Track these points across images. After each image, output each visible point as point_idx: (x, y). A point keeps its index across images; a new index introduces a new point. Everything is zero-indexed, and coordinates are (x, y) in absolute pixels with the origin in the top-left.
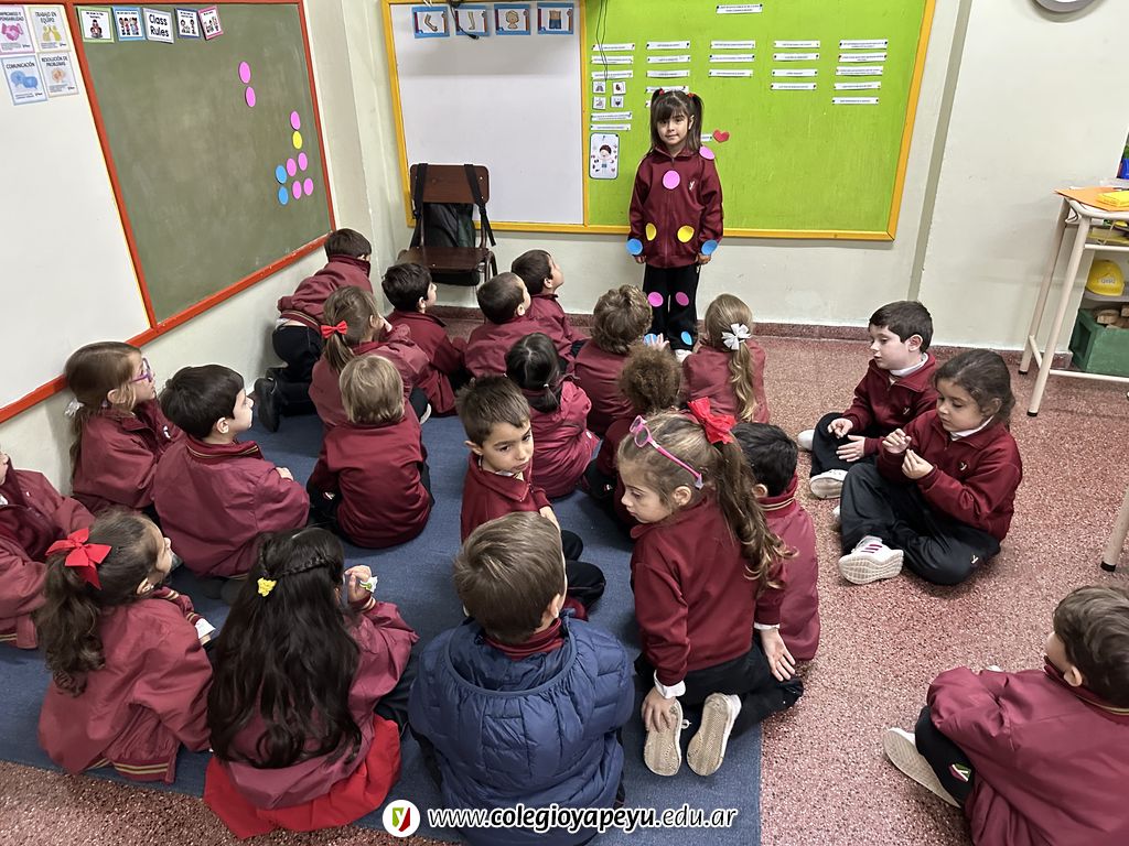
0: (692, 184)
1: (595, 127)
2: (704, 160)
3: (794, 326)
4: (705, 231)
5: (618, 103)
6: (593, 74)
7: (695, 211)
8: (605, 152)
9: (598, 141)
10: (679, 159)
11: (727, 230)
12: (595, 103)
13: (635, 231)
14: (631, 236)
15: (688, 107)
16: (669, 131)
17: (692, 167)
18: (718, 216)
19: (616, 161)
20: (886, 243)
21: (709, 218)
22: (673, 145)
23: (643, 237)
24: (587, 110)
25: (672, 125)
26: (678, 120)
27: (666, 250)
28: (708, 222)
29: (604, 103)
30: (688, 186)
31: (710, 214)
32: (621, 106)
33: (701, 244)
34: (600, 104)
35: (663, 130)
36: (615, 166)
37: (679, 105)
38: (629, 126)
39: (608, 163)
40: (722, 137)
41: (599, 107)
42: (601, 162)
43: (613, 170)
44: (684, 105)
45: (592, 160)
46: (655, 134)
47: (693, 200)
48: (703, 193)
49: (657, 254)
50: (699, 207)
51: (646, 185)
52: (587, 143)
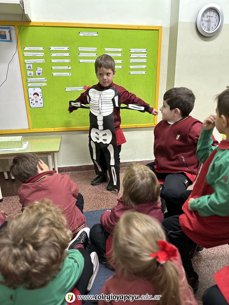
1: (29, 85)
6: (26, 61)
8: (36, 95)
9: (31, 91)
12: (28, 74)
19: (42, 99)
24: (24, 76)
29: (32, 74)
32: (41, 75)
34: (31, 74)
36: (42, 101)
38: (46, 84)
39: (38, 100)
41: (30, 76)
43: (41, 103)
45: (30, 100)
52: (26, 92)
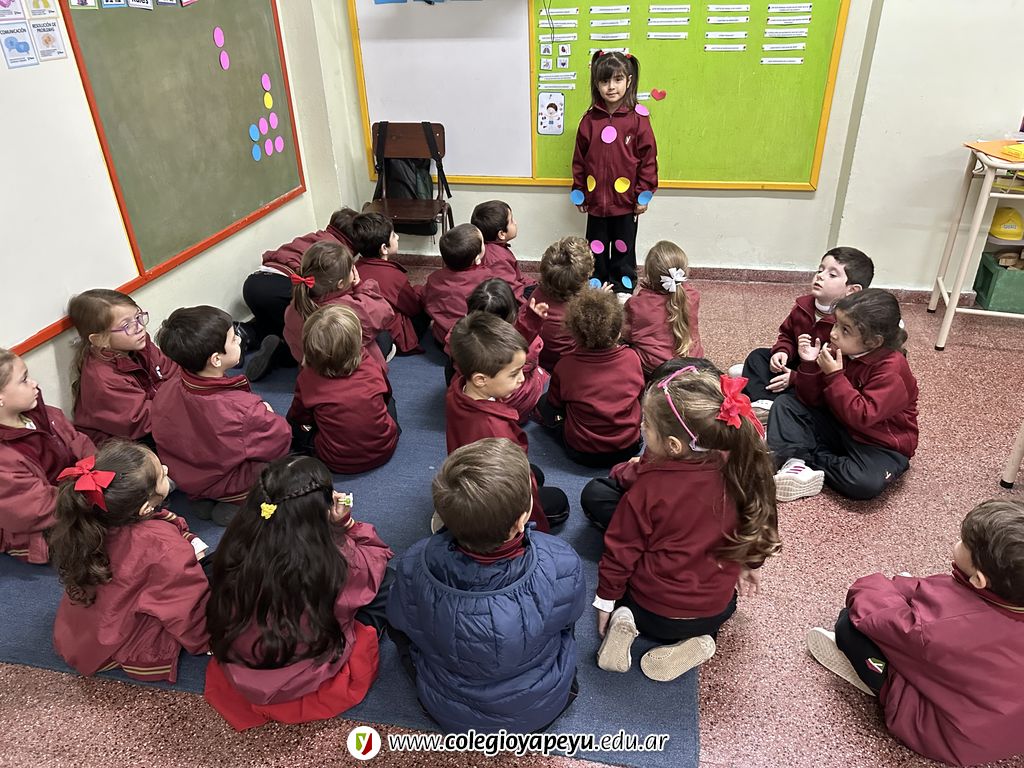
0: (628, 139)
1: (543, 87)
2: (640, 117)
3: (724, 270)
4: (641, 182)
5: (563, 64)
6: (541, 37)
7: (631, 164)
8: (551, 109)
9: (545, 99)
10: (616, 115)
11: (662, 181)
12: (543, 64)
13: (577, 182)
14: (575, 187)
15: (627, 67)
16: (610, 90)
17: (629, 122)
18: (653, 169)
19: (562, 118)
20: (809, 193)
21: (644, 170)
22: (612, 103)
23: (584, 189)
24: (535, 70)
25: (613, 84)
26: (618, 79)
27: (605, 200)
28: (644, 174)
29: (551, 64)
30: (624, 141)
31: (646, 166)
32: (566, 66)
33: (637, 195)
34: (547, 65)
35: (604, 89)
36: (561, 122)
37: (619, 65)
38: (574, 85)
39: (555, 120)
40: (660, 96)
41: (546, 68)
42: (548, 120)
43: (559, 126)
44: (623, 66)
45: (540, 117)
46: (596, 93)
47: (629, 154)
48: (640, 147)
49: (597, 204)
50: (634, 160)
51: (586, 139)
52: (535, 101)
